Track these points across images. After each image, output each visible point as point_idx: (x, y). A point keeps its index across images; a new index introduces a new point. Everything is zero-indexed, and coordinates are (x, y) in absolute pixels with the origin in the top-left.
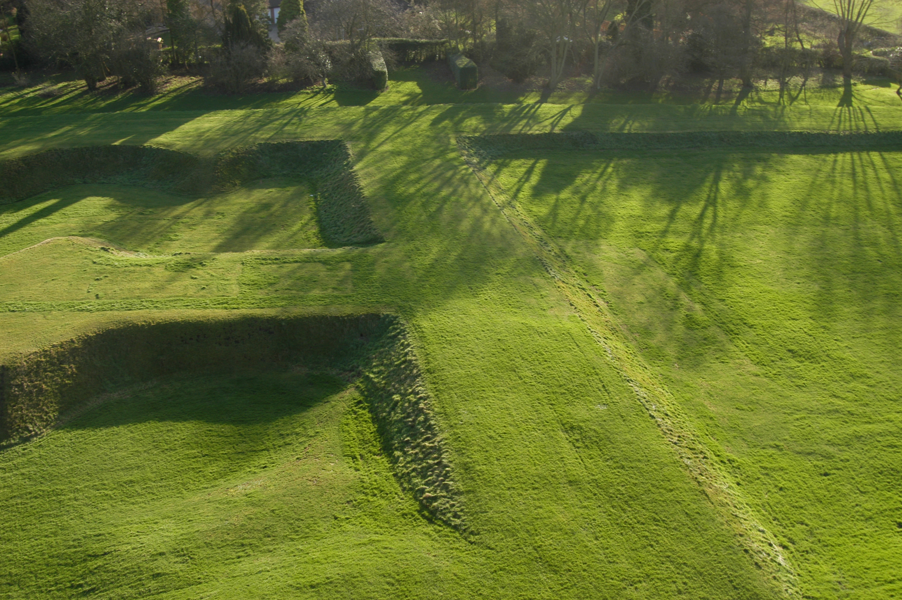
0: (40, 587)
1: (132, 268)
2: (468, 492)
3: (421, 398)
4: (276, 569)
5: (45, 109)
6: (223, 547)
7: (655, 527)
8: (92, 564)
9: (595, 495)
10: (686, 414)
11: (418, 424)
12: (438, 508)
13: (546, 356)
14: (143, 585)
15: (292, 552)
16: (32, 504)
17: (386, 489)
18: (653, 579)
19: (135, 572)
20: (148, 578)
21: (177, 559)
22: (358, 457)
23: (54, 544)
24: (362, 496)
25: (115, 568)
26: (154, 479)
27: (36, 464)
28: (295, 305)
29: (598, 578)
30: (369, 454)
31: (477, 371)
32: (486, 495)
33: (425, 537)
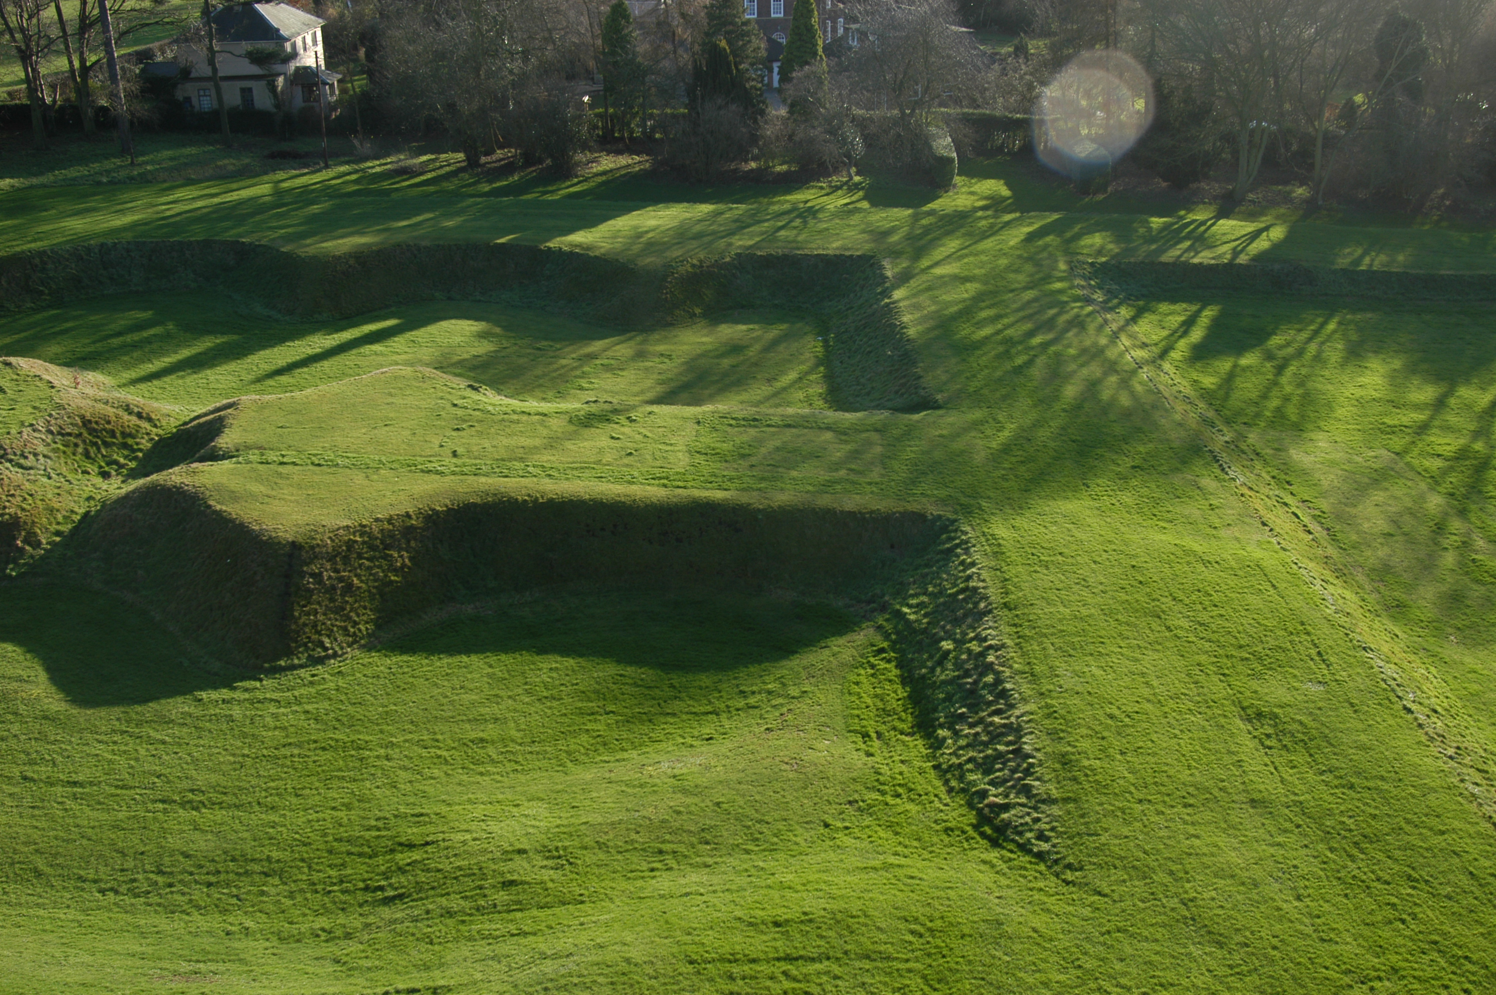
0: (314, 884)
1: (515, 417)
2: (1066, 800)
3: (990, 647)
4: (714, 892)
5: (397, 189)
6: (627, 851)
7: (1409, 891)
8: (403, 858)
9: (1298, 826)
10: (1470, 716)
11: (983, 688)
12: (1010, 822)
13: (1216, 597)
14: (485, 896)
15: (746, 870)
16: (316, 758)
17: (919, 788)
18: (1404, 977)
19: (474, 874)
20: (494, 887)
21: (545, 863)
22: (874, 735)
23: (345, 820)
24: (875, 796)
25: (440, 866)
26: (520, 741)
27: (330, 699)
28: (782, 489)
29: (1299, 964)
30: (892, 733)
31: (1093, 611)
32: (1098, 808)
33: (983, 867)
